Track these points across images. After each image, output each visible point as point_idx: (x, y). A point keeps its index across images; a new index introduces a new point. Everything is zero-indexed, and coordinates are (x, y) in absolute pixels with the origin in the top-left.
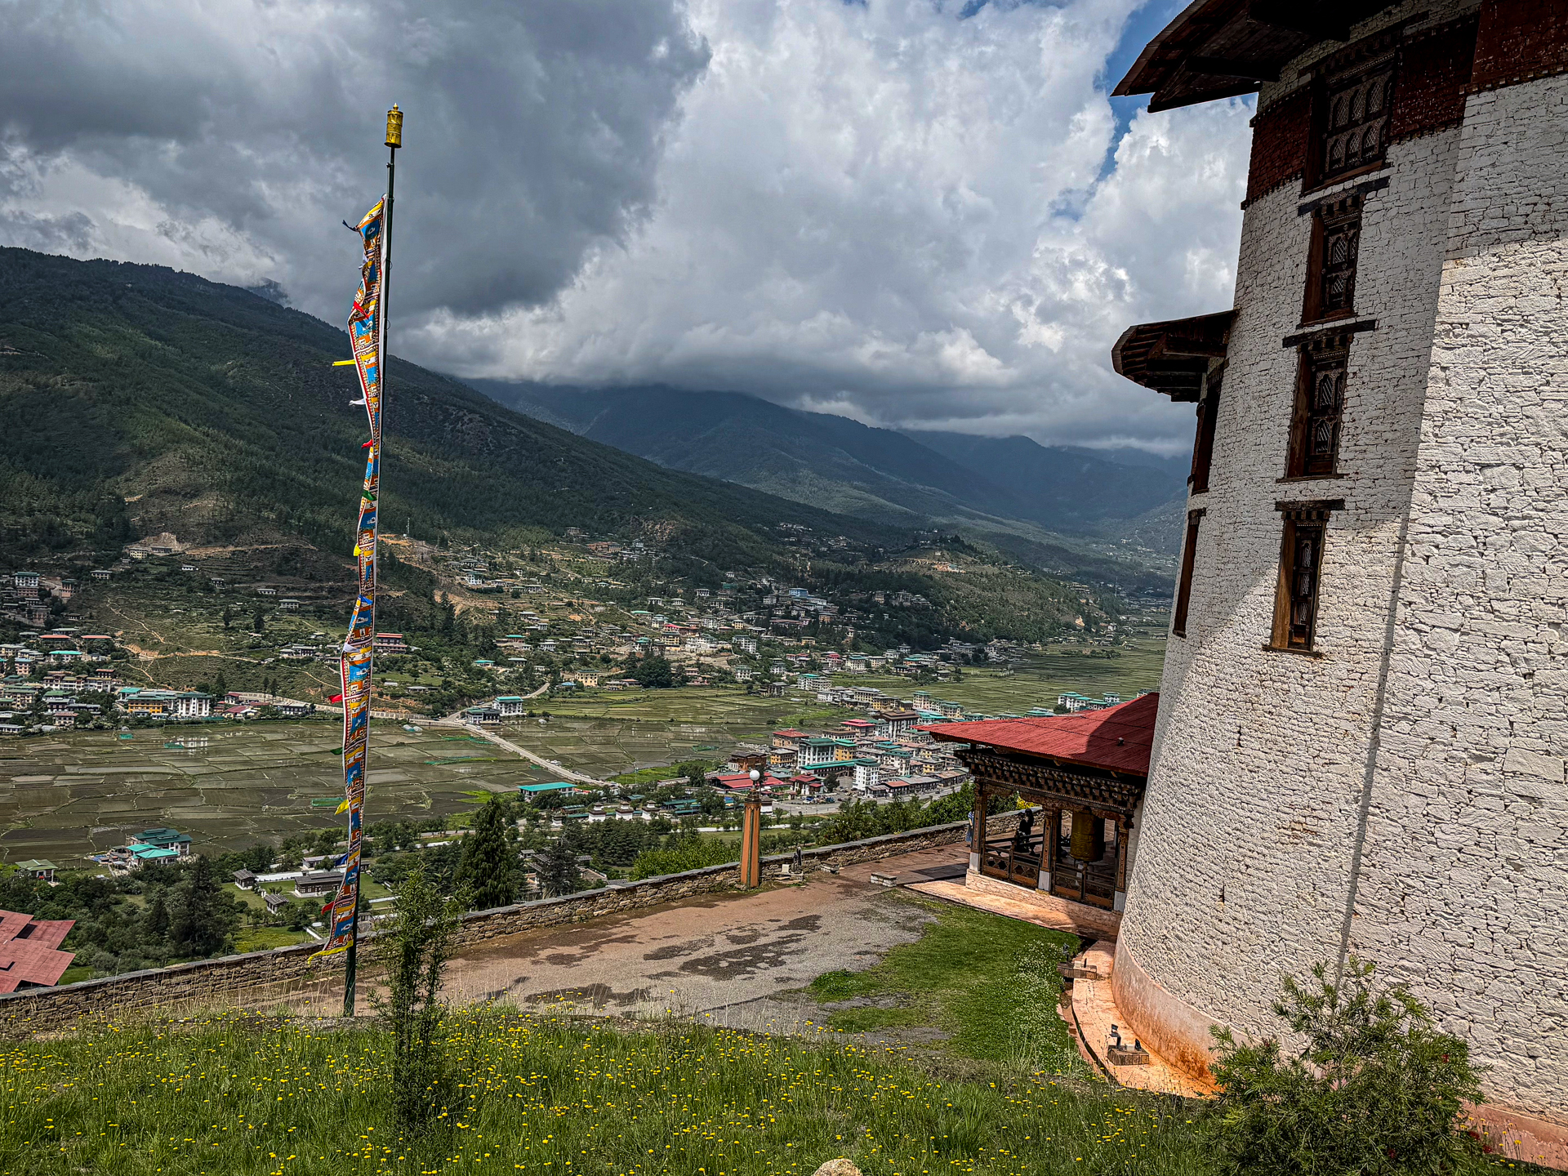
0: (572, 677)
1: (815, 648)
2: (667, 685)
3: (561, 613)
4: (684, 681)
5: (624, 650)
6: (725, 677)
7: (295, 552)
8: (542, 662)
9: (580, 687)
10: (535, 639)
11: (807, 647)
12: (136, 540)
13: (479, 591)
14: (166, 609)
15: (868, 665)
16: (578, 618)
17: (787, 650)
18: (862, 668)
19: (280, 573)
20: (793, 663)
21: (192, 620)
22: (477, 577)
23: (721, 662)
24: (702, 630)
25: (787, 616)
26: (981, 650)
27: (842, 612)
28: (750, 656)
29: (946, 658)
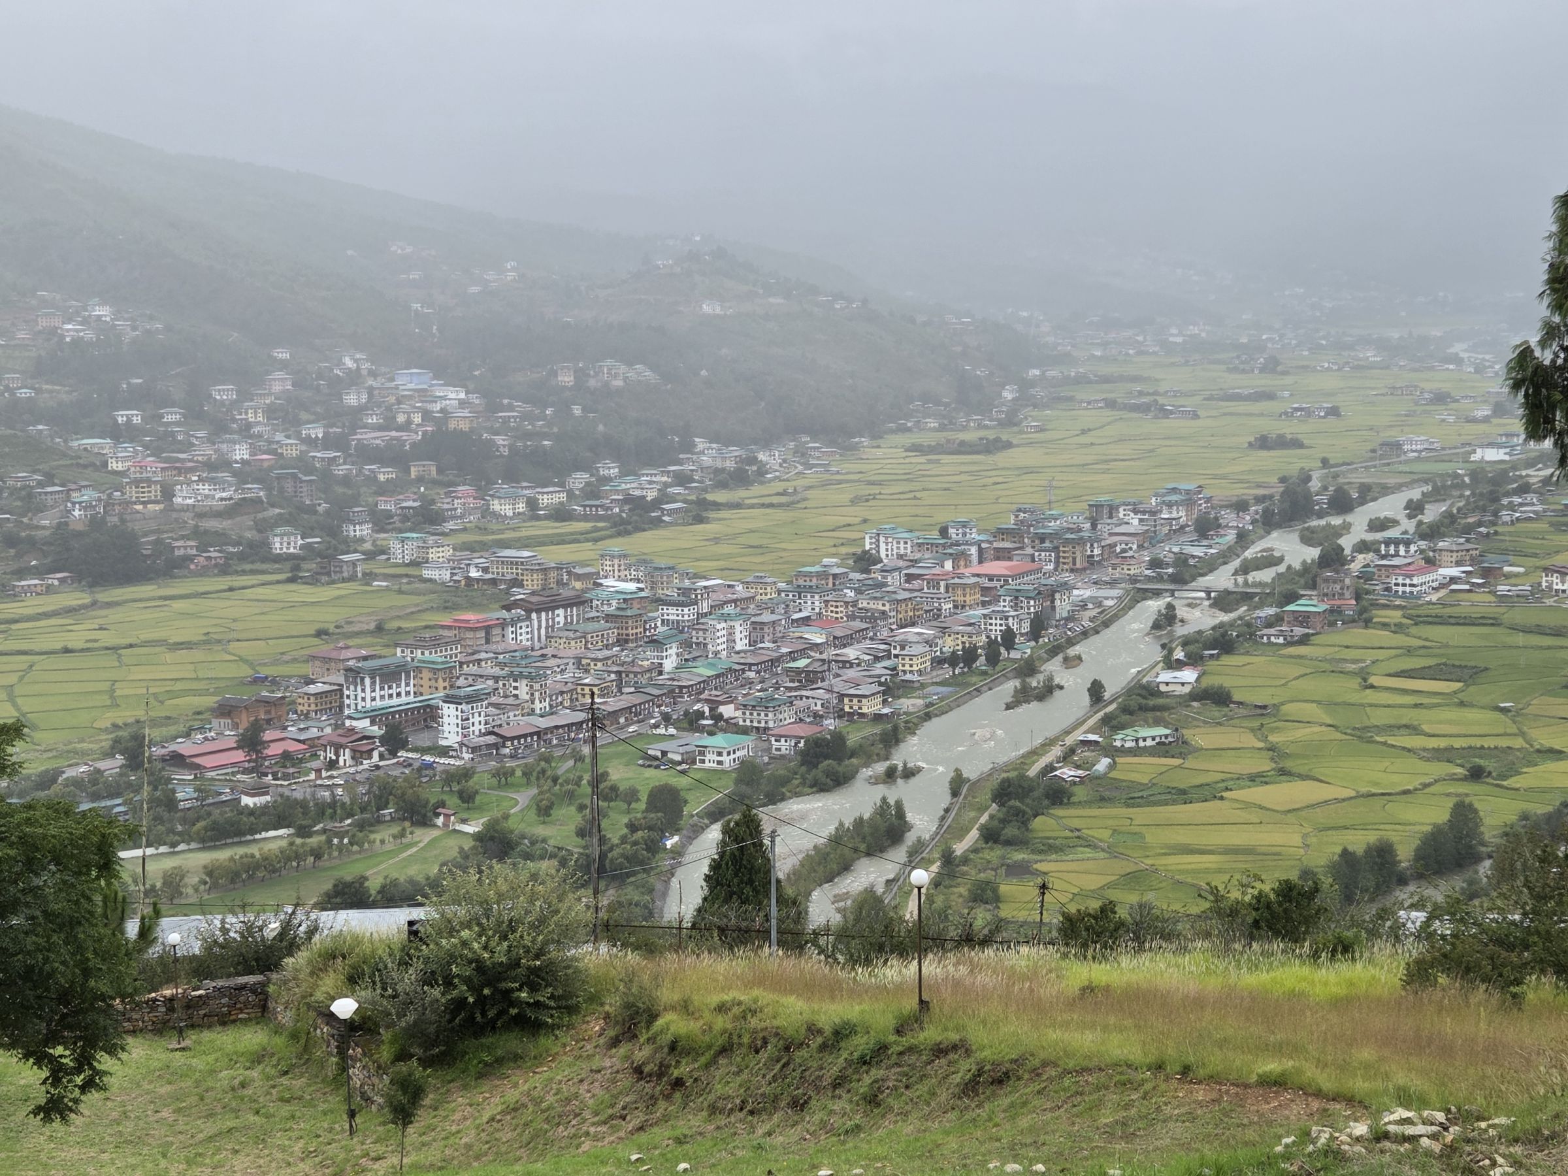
1: (435, 483)
4: (169, 567)
5: (49, 518)
6: (250, 552)
11: (420, 480)
15: (532, 504)
17: (384, 490)
18: (523, 509)
20: (388, 515)
24: (210, 466)
25: (389, 424)
26: (753, 460)
27: (493, 407)
28: (302, 509)
29: (682, 479)
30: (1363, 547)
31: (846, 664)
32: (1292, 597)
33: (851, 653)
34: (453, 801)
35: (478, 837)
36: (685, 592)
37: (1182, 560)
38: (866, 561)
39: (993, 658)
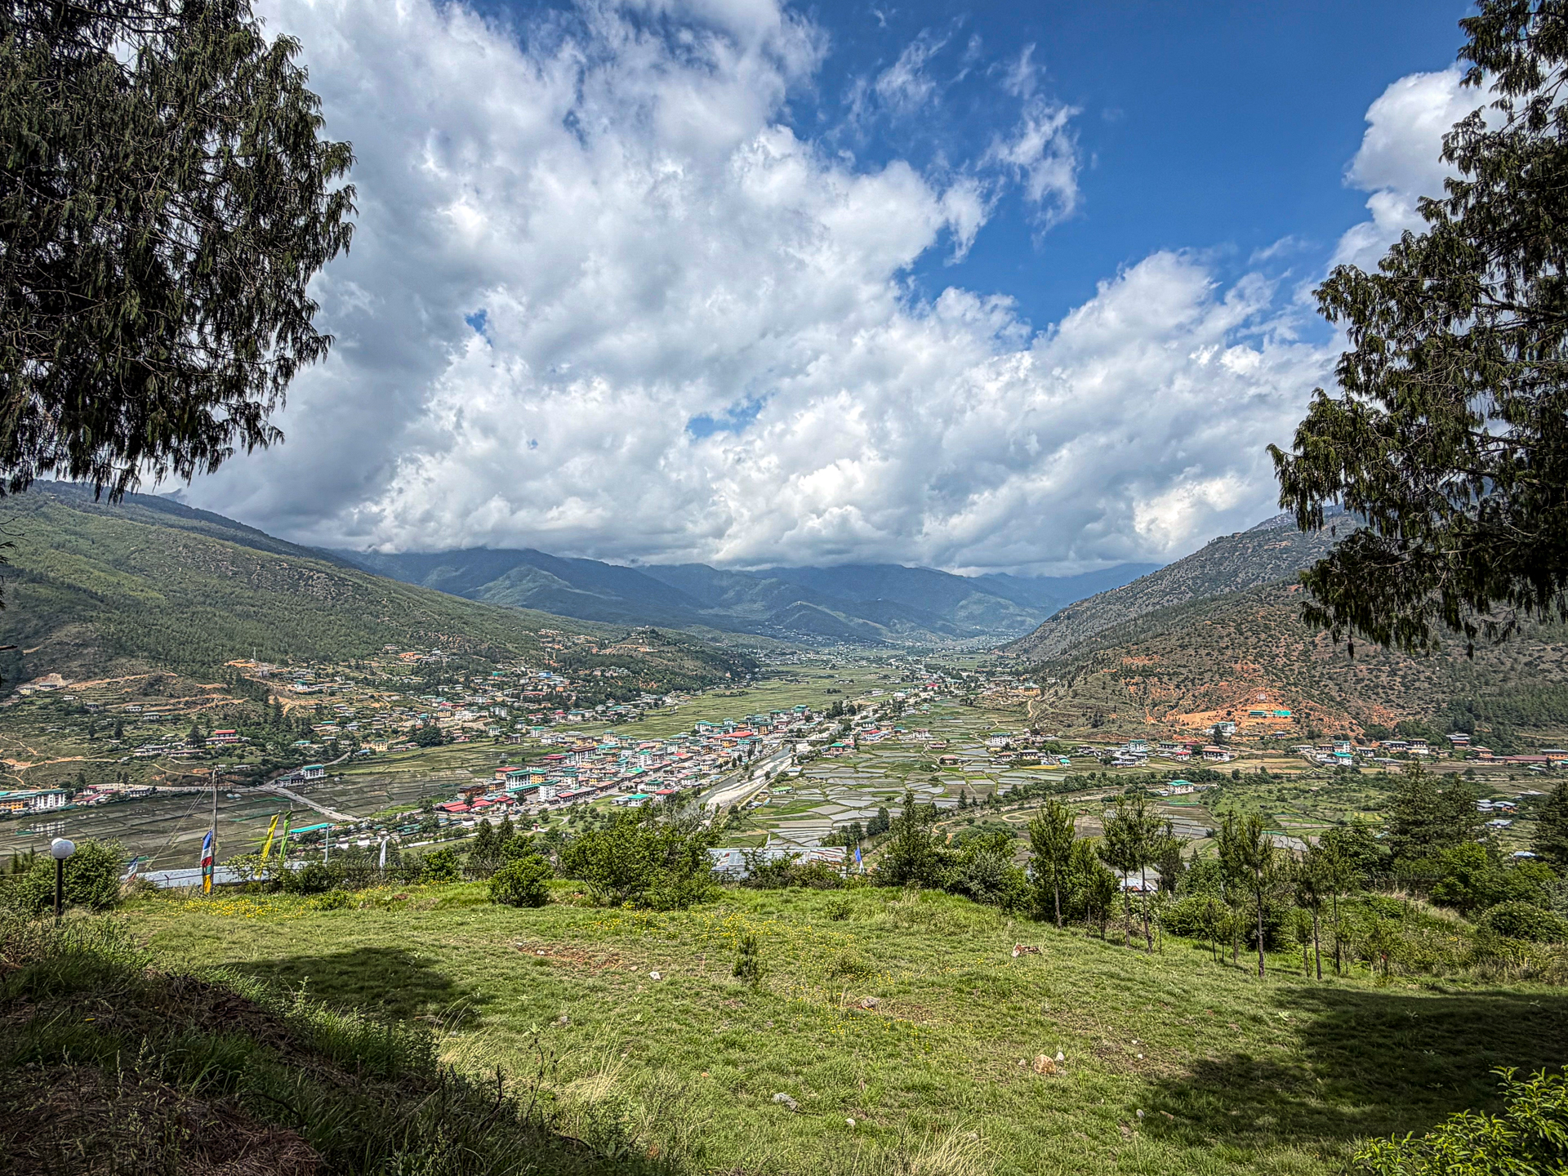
0: (368, 746)
1: (549, 709)
2: (440, 744)
3: (365, 704)
4: (452, 740)
5: (409, 724)
6: (481, 734)
7: (159, 680)
8: (347, 737)
9: (373, 752)
10: (343, 724)
11: (545, 708)
12: (28, 680)
13: (305, 694)
14: (43, 730)
15: (583, 716)
16: (377, 705)
17: (531, 712)
18: (579, 718)
19: (146, 695)
20: (531, 720)
21: (64, 736)
22: (303, 684)
23: (480, 725)
24: (471, 705)
25: (535, 689)
26: (660, 699)
27: (571, 683)
28: (501, 719)
29: (636, 706)
30: (858, 725)
31: (684, 768)
32: (834, 741)
33: (686, 764)
34: (540, 821)
35: (546, 834)
36: (631, 745)
37: (800, 730)
38: (694, 733)
39: (734, 765)
